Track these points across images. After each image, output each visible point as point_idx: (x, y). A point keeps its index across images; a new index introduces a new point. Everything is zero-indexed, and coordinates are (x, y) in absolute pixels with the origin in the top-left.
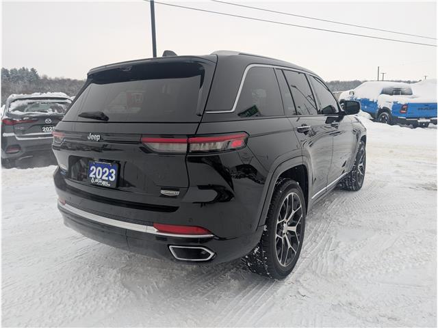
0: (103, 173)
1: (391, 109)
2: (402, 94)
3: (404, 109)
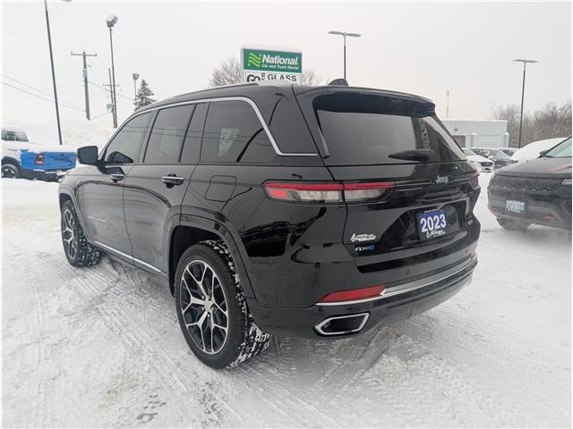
0: (435, 223)
1: (19, 160)
2: (18, 140)
3: (40, 160)
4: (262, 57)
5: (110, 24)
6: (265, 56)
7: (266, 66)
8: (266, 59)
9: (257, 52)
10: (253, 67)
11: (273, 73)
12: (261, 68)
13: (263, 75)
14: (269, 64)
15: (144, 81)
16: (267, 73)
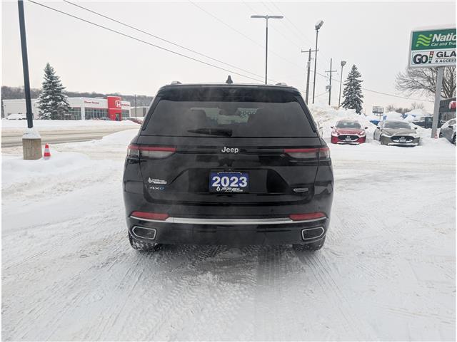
0: (231, 182)
4: (433, 37)
5: (318, 28)
6: (435, 35)
7: (436, 45)
8: (437, 38)
9: (427, 33)
10: (421, 47)
11: (443, 50)
12: (430, 47)
13: (432, 53)
14: (440, 42)
15: (354, 66)
16: (436, 51)
